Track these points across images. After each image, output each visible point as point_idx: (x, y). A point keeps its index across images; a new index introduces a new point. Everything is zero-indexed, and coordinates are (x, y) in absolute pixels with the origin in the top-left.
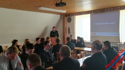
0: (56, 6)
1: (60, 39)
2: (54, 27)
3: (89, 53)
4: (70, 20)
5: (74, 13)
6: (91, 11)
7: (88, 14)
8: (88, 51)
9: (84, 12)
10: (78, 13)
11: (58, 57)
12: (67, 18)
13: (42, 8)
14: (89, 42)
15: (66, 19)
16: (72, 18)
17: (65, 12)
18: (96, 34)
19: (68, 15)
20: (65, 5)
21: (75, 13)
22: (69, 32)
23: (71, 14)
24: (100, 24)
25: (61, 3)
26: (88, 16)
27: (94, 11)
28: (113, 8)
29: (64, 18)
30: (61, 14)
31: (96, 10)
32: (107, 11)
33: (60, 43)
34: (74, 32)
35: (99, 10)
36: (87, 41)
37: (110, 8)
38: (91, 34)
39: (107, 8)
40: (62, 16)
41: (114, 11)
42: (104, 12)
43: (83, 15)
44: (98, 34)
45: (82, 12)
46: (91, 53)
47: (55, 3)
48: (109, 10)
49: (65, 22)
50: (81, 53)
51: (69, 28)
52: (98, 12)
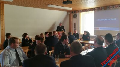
0: (63, 4)
2: (61, 23)
3: (93, 45)
4: (75, 16)
5: (79, 10)
6: (95, 8)
7: (92, 11)
8: (92, 44)
9: (88, 9)
10: (83, 10)
12: (73, 14)
13: (51, 6)
14: (93, 35)
15: (72, 15)
16: (77, 14)
17: (71, 9)
19: (74, 12)
20: (72, 3)
21: (81, 10)
22: (75, 27)
23: (77, 11)
24: (103, 20)
25: (68, 1)
26: (92, 13)
27: (97, 8)
28: (115, 5)
29: (70, 14)
31: (99, 7)
32: (109, 9)
34: (79, 27)
35: (102, 7)
36: (91, 35)
37: (112, 6)
38: (94, 29)
39: (109, 6)
40: (69, 12)
41: (115, 8)
42: (107, 9)
43: (85, 12)
44: (100, 29)
45: (86, 9)
47: (62, 1)
48: (111, 8)
49: (72, 18)
50: (85, 46)
51: (75, 24)
52: (100, 9)
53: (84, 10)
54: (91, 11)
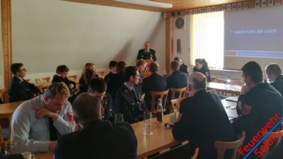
1: (158, 65)
3: (221, 93)
4: (180, 23)
5: (189, 9)
6: (226, 4)
9: (211, 6)
10: (197, 8)
11: (153, 102)
12: (175, 19)
14: (221, 69)
15: (173, 20)
16: (185, 18)
17: (170, 6)
18: (235, 53)
19: (176, 14)
21: (193, 9)
22: (179, 50)
23: (184, 10)
24: (245, 32)
26: (219, 16)
27: (231, 4)
29: (168, 18)
30: (163, 12)
31: (237, 3)
32: (261, 6)
33: (157, 72)
34: (190, 50)
35: (242, 2)
36: (217, 69)
38: (225, 53)
40: (165, 14)
41: (274, 4)
42: (254, 7)
45: (206, 7)
46: (225, 93)
48: (264, 3)
49: (171, 27)
51: (179, 41)
52: (240, 7)
53: (202, 8)
54: (217, 11)
